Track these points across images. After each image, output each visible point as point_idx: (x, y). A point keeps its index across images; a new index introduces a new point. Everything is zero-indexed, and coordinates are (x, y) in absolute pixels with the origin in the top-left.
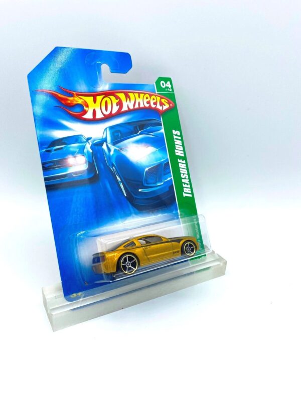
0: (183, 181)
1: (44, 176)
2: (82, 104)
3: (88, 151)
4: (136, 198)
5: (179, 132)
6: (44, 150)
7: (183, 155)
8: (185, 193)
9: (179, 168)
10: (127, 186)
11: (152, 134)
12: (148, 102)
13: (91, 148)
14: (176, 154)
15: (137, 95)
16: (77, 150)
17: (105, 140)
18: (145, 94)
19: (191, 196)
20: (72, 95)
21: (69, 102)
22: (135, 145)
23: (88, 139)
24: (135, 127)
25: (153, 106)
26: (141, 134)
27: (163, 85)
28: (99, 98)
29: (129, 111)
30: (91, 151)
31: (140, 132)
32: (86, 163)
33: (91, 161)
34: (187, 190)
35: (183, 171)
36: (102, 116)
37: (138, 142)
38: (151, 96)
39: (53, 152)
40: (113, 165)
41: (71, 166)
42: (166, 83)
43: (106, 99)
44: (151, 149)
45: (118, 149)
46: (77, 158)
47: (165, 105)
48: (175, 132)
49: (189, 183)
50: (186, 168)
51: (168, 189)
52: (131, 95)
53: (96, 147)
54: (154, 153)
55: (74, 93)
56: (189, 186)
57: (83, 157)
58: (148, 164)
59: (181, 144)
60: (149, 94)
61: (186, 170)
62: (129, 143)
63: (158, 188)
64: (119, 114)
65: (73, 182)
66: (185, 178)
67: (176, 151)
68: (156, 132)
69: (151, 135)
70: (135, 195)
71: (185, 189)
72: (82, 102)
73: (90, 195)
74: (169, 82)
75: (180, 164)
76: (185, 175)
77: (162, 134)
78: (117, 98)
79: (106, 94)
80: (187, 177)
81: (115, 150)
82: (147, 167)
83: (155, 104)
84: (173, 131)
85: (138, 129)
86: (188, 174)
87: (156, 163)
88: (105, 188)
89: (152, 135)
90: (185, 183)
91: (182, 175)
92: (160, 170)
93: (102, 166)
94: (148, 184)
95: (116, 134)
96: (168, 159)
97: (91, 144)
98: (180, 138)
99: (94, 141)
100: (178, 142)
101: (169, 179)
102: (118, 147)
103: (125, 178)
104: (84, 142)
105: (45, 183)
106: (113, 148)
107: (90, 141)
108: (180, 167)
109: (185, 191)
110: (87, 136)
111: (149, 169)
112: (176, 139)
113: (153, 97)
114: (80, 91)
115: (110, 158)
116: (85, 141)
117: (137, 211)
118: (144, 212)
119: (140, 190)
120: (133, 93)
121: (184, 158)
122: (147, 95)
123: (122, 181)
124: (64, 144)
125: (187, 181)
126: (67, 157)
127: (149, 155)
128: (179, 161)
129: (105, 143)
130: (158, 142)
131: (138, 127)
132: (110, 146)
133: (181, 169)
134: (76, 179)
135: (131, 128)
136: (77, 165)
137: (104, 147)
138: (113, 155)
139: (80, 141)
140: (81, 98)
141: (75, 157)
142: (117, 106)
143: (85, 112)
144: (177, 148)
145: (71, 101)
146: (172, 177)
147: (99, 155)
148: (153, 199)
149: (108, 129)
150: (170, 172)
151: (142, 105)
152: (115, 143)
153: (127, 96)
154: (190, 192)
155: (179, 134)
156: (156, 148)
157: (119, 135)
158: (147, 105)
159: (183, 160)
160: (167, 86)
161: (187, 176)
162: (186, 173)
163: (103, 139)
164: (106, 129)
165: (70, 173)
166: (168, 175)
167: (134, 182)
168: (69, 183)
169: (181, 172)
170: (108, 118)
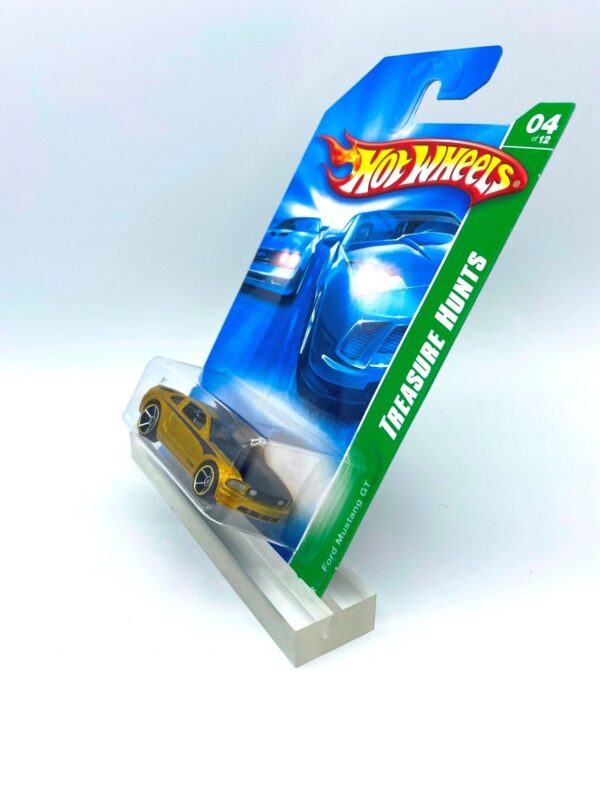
0: (404, 389)
1: (252, 267)
3: (310, 250)
4: (309, 367)
5: (483, 261)
7: (450, 327)
8: (387, 420)
9: (418, 352)
11: (421, 247)
12: (464, 171)
13: (318, 246)
14: (438, 316)
16: (300, 243)
17: (340, 237)
18: (472, 148)
19: (393, 435)
20: (349, 145)
21: (340, 158)
22: (376, 261)
23: (325, 228)
24: (401, 225)
26: (402, 242)
27: (535, 124)
28: (384, 153)
29: (417, 186)
30: (313, 251)
31: (403, 236)
32: (296, 268)
33: (303, 269)
34: (395, 417)
35: (422, 367)
36: (366, 191)
37: (384, 257)
38: (481, 153)
39: (276, 237)
40: (322, 289)
41: (278, 266)
42: (545, 121)
43: (394, 157)
44: (398, 282)
45: (348, 261)
46: (293, 256)
47: (498, 182)
48: (473, 258)
49: (411, 402)
50: (433, 361)
51: (361, 386)
52: (441, 150)
53: (323, 246)
54: (395, 293)
55: (356, 142)
56: (406, 411)
57: (299, 257)
58: (369, 313)
59: (467, 296)
61: (428, 368)
62: (370, 254)
63: (351, 372)
65: (267, 291)
66: (411, 386)
67: (442, 308)
68: (432, 247)
69: (417, 249)
70: (313, 360)
71: (393, 410)
74: (557, 118)
75: (426, 345)
76: (417, 378)
77: (442, 253)
78: (412, 155)
79: (397, 147)
80: (418, 387)
81: (343, 260)
82: (364, 318)
83: (478, 176)
84: (473, 255)
85: (404, 229)
86: (427, 381)
87: (384, 315)
88: (289, 323)
89: (421, 251)
90: (402, 397)
91: (412, 372)
92: (384, 334)
93: (309, 283)
94: (342, 352)
95: (363, 231)
96: (409, 320)
97: (321, 238)
98: (475, 278)
100: (463, 288)
101: (381, 365)
102: (350, 257)
103: (320, 319)
104: (316, 233)
105: (246, 279)
106: (342, 255)
107: (323, 233)
108: (423, 351)
109: (389, 416)
110: (324, 223)
111: (363, 324)
112: (465, 278)
113: (487, 157)
114: (365, 139)
115: (327, 273)
116: (318, 230)
117: (295, 390)
118: (303, 401)
119: (324, 356)
121: (449, 337)
122: (474, 153)
123: (313, 324)
124: (293, 228)
125: (410, 395)
127: (383, 294)
128: (431, 336)
129: (338, 243)
130: (417, 272)
131: (406, 225)
132: (342, 249)
133: (419, 358)
134: (271, 289)
135: (394, 223)
136: (286, 267)
137: (333, 250)
138: (335, 269)
139: (312, 229)
140: (358, 153)
141: (291, 253)
143: (348, 178)
144: (448, 302)
146: (389, 366)
147: (317, 263)
148: (330, 387)
149: (358, 218)
150: (394, 352)
151: (446, 177)
152: (350, 248)
153: (432, 153)
154: (398, 427)
155: (480, 268)
156: (408, 284)
157: (368, 233)
158: (457, 177)
159: (440, 339)
160: (545, 127)
161: (421, 382)
162: (425, 374)
163: (340, 234)
164: (355, 217)
165: (271, 277)
166: (386, 356)
167: (326, 336)
168: (262, 290)
169: (415, 365)
170: (374, 194)
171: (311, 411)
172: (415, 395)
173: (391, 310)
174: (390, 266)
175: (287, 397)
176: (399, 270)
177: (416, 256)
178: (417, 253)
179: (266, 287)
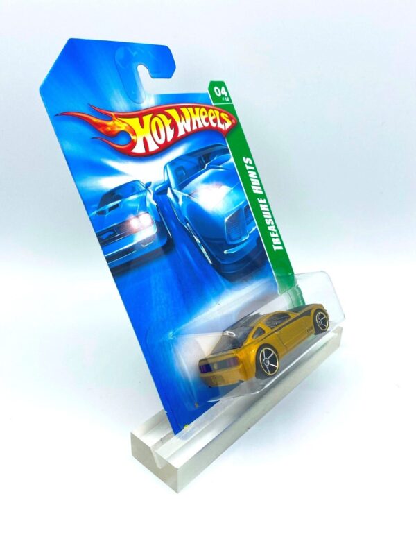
0: (270, 228)
1: (105, 254)
2: (127, 130)
3: (151, 204)
4: (224, 264)
5: (250, 159)
6: (95, 212)
7: (261, 192)
8: (276, 245)
9: (261, 211)
10: (210, 250)
11: (221, 166)
12: (207, 120)
13: (154, 198)
14: (255, 192)
15: (191, 109)
16: (138, 205)
17: (168, 184)
18: (201, 107)
19: (281, 248)
20: (110, 118)
21: (109, 129)
22: (205, 186)
23: (148, 185)
24: (200, 159)
25: (214, 125)
26: (208, 168)
27: (218, 93)
28: (146, 119)
29: (188, 136)
30: (155, 204)
31: (206, 165)
32: (153, 223)
33: (159, 220)
34: (276, 241)
35: (267, 215)
36: (157, 147)
37: (207, 181)
38: (207, 109)
39: (108, 214)
40: (186, 221)
41: (136, 232)
42: (221, 90)
43: (155, 119)
44: (225, 189)
45: (187, 195)
46: (140, 218)
47: (226, 122)
48: (246, 160)
49: (275, 231)
50: (268, 210)
51: (255, 244)
52: (184, 111)
53: (160, 197)
54: (229, 194)
55: (113, 114)
56: (277, 235)
57: (147, 214)
58: (226, 212)
59: (256, 177)
60: (204, 107)
61: (269, 213)
62: (197, 184)
63: (245, 244)
64: (177, 141)
65: (145, 256)
66: (271, 225)
67: (253, 187)
68: (225, 163)
69: (219, 168)
70: (223, 260)
71: (273, 240)
72: (126, 127)
73: (169, 272)
74: (223, 88)
75: (261, 206)
76: (269, 220)
77: (232, 164)
78: (169, 116)
79: (154, 112)
80: (273, 223)
81: (184, 197)
82: (227, 216)
83: (215, 121)
84: (244, 158)
85: (204, 162)
86: (273, 218)
87: (234, 208)
89: (222, 168)
90: (272, 232)
91: (266, 220)
92: (242, 216)
93: (173, 224)
94: (232, 241)
95: (179, 173)
96: (246, 201)
97: (152, 193)
98: (253, 168)
99: (155, 186)
100: (252, 174)
101: (254, 229)
102: (186, 192)
103: (203, 237)
104: (143, 191)
105: (109, 265)
106: (180, 194)
107: (150, 188)
108: (262, 209)
109: (275, 243)
110: (145, 182)
111: (229, 219)
112: (250, 170)
113: (211, 111)
114: (118, 110)
115: (180, 210)
116: (144, 189)
117: (228, 283)
118: (237, 282)
119: (225, 252)
120: (187, 107)
121: (263, 196)
122: (203, 110)
123: (202, 244)
124: (119, 198)
126: (127, 219)
127: (224, 199)
128: (259, 201)
129: (169, 189)
130: (229, 178)
131: (203, 158)
132: (176, 191)
133: (264, 213)
134: (146, 252)
135: (195, 160)
136: (143, 228)
137: (170, 195)
138: (182, 205)
139: (137, 190)
140: (123, 122)
141: (137, 217)
142: (171, 129)
143: (133, 144)
144: (253, 183)
145: (112, 127)
146: (257, 226)
147: (166, 209)
148: (242, 261)
149: (168, 166)
150: (253, 219)
151: (200, 125)
152: (181, 186)
153: (181, 114)
154: (280, 243)
155: (251, 163)
156: (231, 186)
157: (185, 173)
158: (206, 125)
159: (263, 200)
160: (223, 94)
161: (271, 220)
162: (270, 216)
163: (165, 182)
164: (165, 167)
165: (138, 244)
166: (252, 223)
167: (216, 242)
168: (139, 259)
169: (265, 216)
170: (165, 148)
171: (246, 280)
172: (274, 227)
173: (235, 203)
174: (214, 183)
175: (228, 290)
176: (220, 183)
177: (222, 172)
178: (221, 170)
179: (140, 254)
